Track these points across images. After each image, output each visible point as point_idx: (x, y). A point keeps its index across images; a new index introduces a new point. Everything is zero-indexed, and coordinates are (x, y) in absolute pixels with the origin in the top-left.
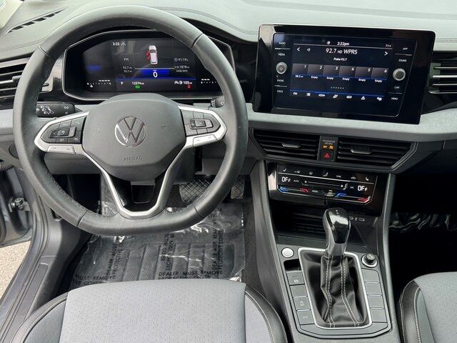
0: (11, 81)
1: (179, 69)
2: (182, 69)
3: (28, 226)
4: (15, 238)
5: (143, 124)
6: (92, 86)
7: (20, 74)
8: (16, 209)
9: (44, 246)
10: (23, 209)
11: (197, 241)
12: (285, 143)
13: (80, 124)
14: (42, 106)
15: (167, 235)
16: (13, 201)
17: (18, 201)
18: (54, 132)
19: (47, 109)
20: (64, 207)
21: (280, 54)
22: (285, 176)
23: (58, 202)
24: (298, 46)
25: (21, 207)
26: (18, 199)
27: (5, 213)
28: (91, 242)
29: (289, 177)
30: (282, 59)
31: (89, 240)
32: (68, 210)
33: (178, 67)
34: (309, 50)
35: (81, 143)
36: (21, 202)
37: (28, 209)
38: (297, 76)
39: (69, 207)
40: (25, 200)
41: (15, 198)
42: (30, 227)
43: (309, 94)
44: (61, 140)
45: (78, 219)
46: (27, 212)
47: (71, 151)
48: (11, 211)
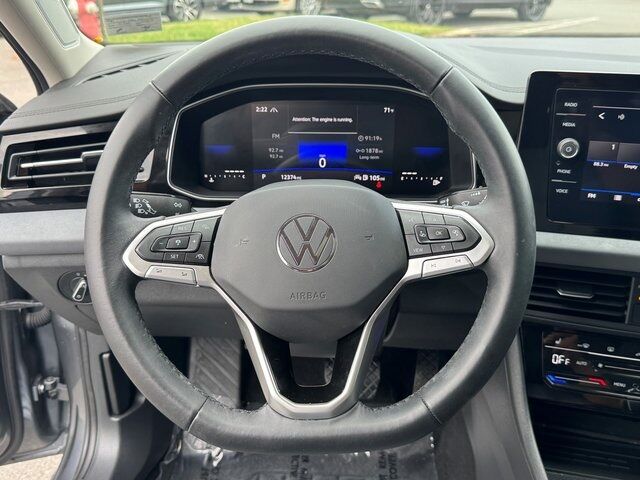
0: (80, 160)
1: (365, 154)
2: (370, 155)
3: (60, 427)
4: (35, 447)
5: (331, 231)
6: (211, 180)
7: (102, 148)
8: (44, 396)
9: (86, 466)
10: (55, 397)
11: (351, 472)
12: (563, 290)
13: (209, 228)
14: (136, 199)
15: (296, 458)
16: (42, 382)
17: (49, 382)
18: (161, 240)
19: (144, 205)
20: (164, 389)
21: (566, 124)
22: (559, 353)
23: (154, 376)
24: (601, 111)
25: (52, 393)
26: (49, 379)
27: (26, 403)
28: (167, 462)
29: (567, 355)
30: (569, 133)
31: (162, 459)
32: (172, 395)
33: (363, 151)
34: (622, 117)
35: (208, 263)
36: (54, 385)
37: (64, 396)
38: (596, 164)
39: (175, 389)
40: (62, 381)
41: (45, 376)
42: (63, 429)
43: (618, 198)
44: (173, 257)
45: (190, 413)
46: (61, 404)
47: (189, 279)
48: (36, 399)
